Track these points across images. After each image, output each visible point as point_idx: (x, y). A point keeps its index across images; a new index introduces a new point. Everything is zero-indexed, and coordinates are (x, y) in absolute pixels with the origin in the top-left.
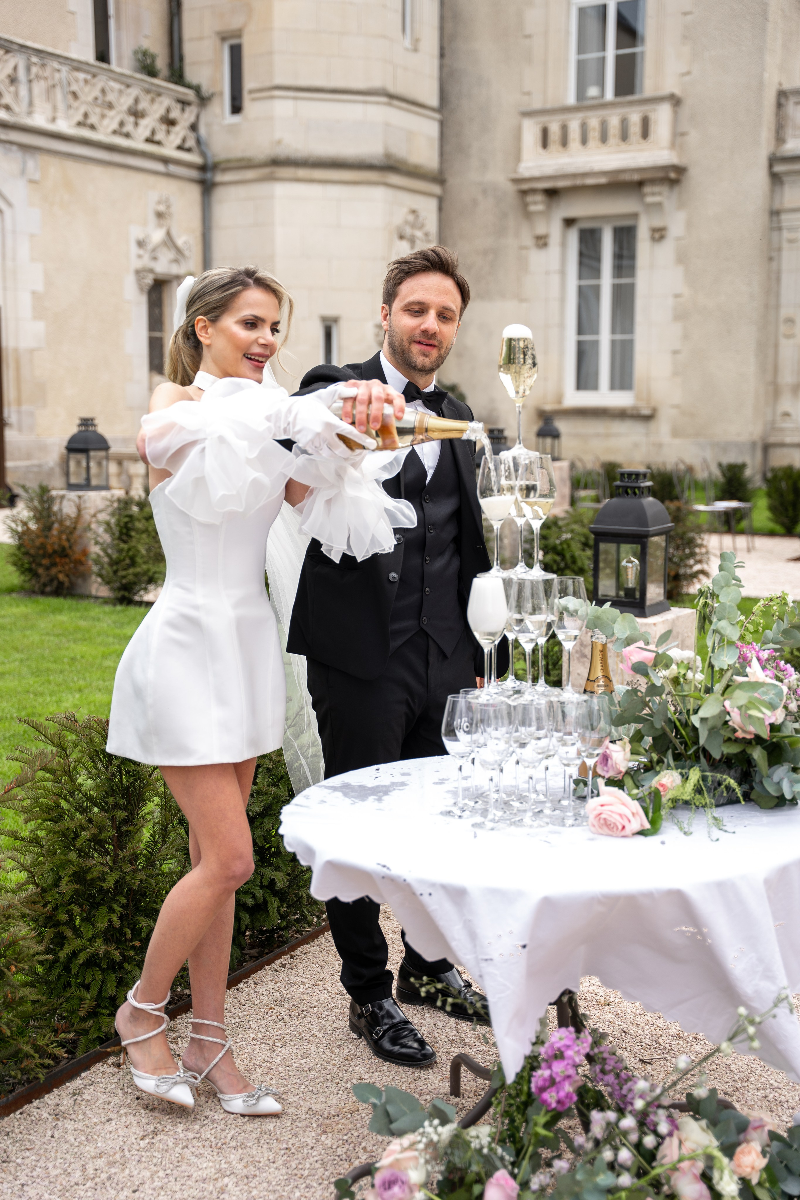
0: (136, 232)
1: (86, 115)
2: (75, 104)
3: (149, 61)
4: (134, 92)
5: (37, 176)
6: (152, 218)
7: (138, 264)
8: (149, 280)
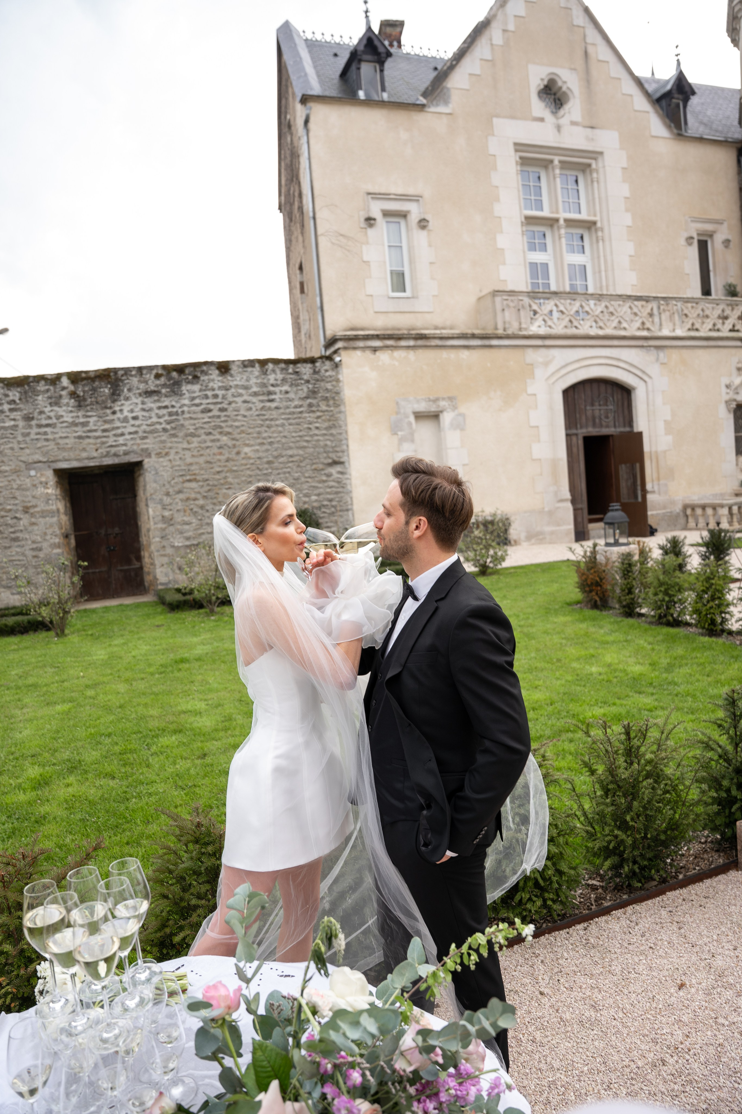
0: (725, 381)
1: (693, 324)
2: (686, 320)
3: (732, 289)
4: (721, 307)
5: (665, 361)
6: (735, 372)
7: (727, 397)
8: (734, 405)
